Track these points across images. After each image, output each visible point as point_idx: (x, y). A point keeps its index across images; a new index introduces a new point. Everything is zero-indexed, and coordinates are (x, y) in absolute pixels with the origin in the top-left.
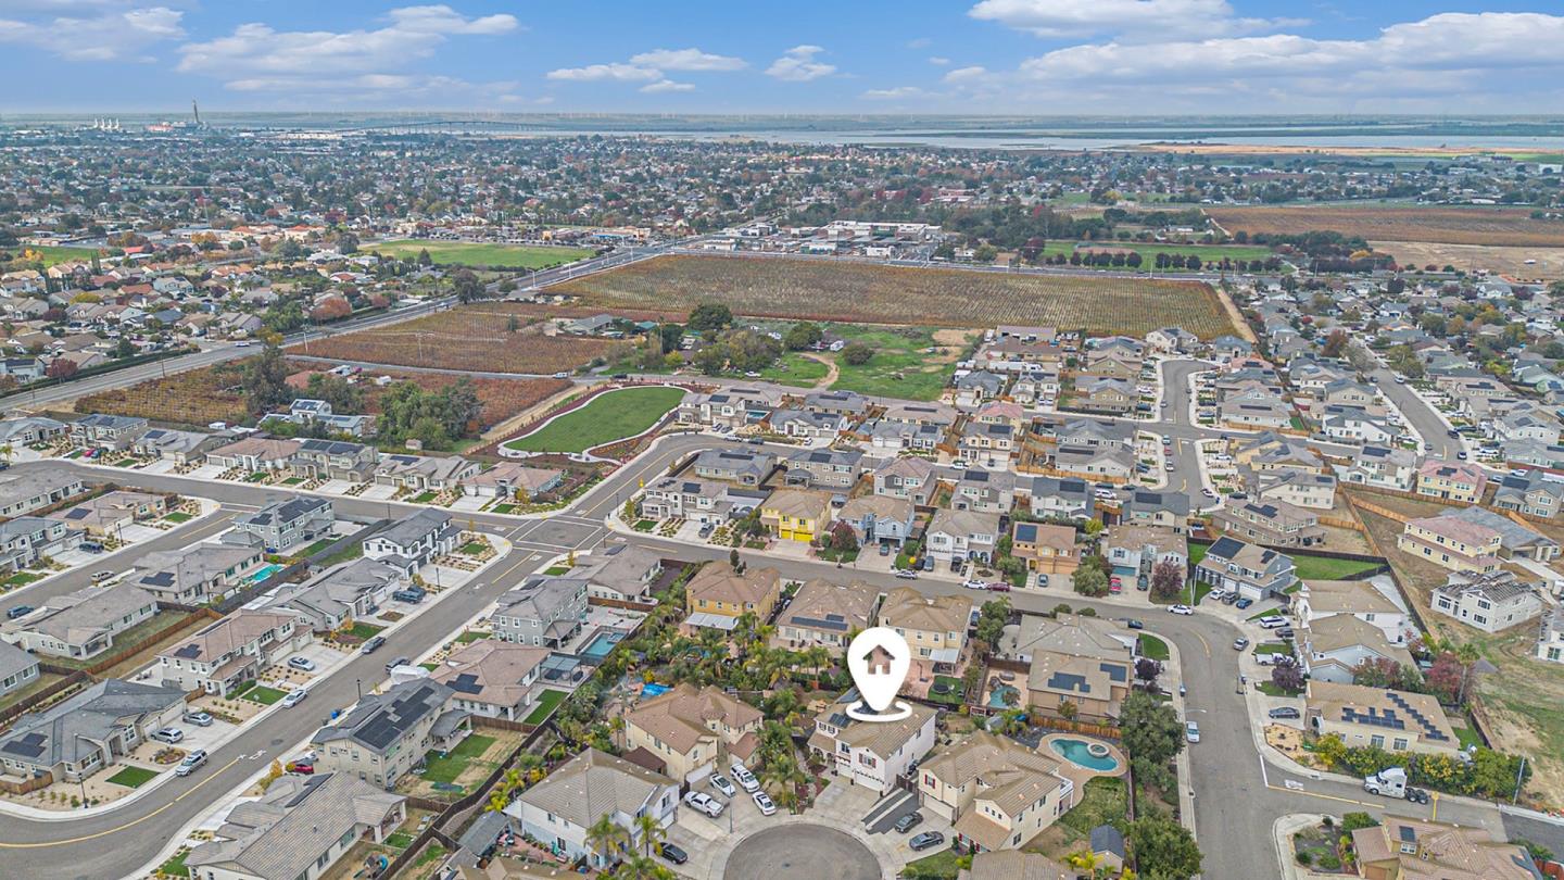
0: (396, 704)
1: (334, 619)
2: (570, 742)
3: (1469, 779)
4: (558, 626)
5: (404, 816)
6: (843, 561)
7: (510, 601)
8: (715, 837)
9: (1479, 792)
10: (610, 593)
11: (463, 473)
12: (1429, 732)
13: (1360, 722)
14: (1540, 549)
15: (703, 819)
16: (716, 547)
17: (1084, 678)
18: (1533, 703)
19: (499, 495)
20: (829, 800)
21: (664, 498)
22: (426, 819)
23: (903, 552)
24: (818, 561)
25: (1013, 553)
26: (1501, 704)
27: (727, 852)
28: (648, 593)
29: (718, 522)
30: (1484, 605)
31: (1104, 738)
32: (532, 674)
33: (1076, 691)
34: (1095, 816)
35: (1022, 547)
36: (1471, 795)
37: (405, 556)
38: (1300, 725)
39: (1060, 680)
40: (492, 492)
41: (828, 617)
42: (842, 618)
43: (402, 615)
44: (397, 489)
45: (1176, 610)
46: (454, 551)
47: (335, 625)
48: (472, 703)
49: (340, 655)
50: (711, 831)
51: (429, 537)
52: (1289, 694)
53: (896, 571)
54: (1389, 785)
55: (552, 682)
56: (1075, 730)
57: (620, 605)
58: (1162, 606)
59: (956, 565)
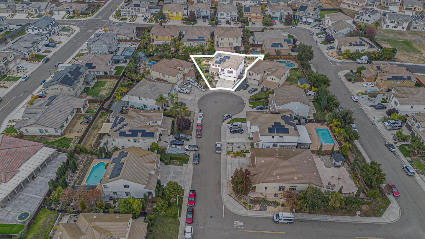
0: (69, 72)
1: (26, 54)
2: (133, 80)
3: (382, 56)
4: (113, 48)
5: (88, 105)
6: (193, 24)
7: (93, 41)
8: (191, 99)
9: (384, 59)
10: (124, 37)
11: (51, 7)
12: (370, 46)
13: (354, 46)
14: (375, 3)
15: (185, 95)
16: (150, 24)
17: (281, 44)
18: (386, 39)
19: (67, 13)
20: (220, 85)
21: (128, 9)
22: (97, 105)
23: (210, 20)
24: (185, 25)
25: (244, 16)
26: (380, 40)
27: (197, 102)
28: (136, 37)
29: (148, 16)
30: (369, 16)
31: (289, 59)
32: (110, 62)
33: (280, 47)
34: (295, 78)
35: (246, 14)
36: (382, 60)
37: (43, 32)
38: (335, 50)
39: (274, 45)
40: (64, 13)
41: (199, 37)
42: (203, 37)
43: (51, 51)
44: (27, 14)
45: (292, 27)
46: (59, 31)
47: (27, 56)
48: (94, 72)
49: (35, 65)
50: (189, 98)
51: (50, 25)
52: (329, 44)
53: (210, 26)
54: (363, 60)
55: (118, 64)
56: (281, 58)
57: (129, 41)
58: (288, 27)
59: (228, 22)
